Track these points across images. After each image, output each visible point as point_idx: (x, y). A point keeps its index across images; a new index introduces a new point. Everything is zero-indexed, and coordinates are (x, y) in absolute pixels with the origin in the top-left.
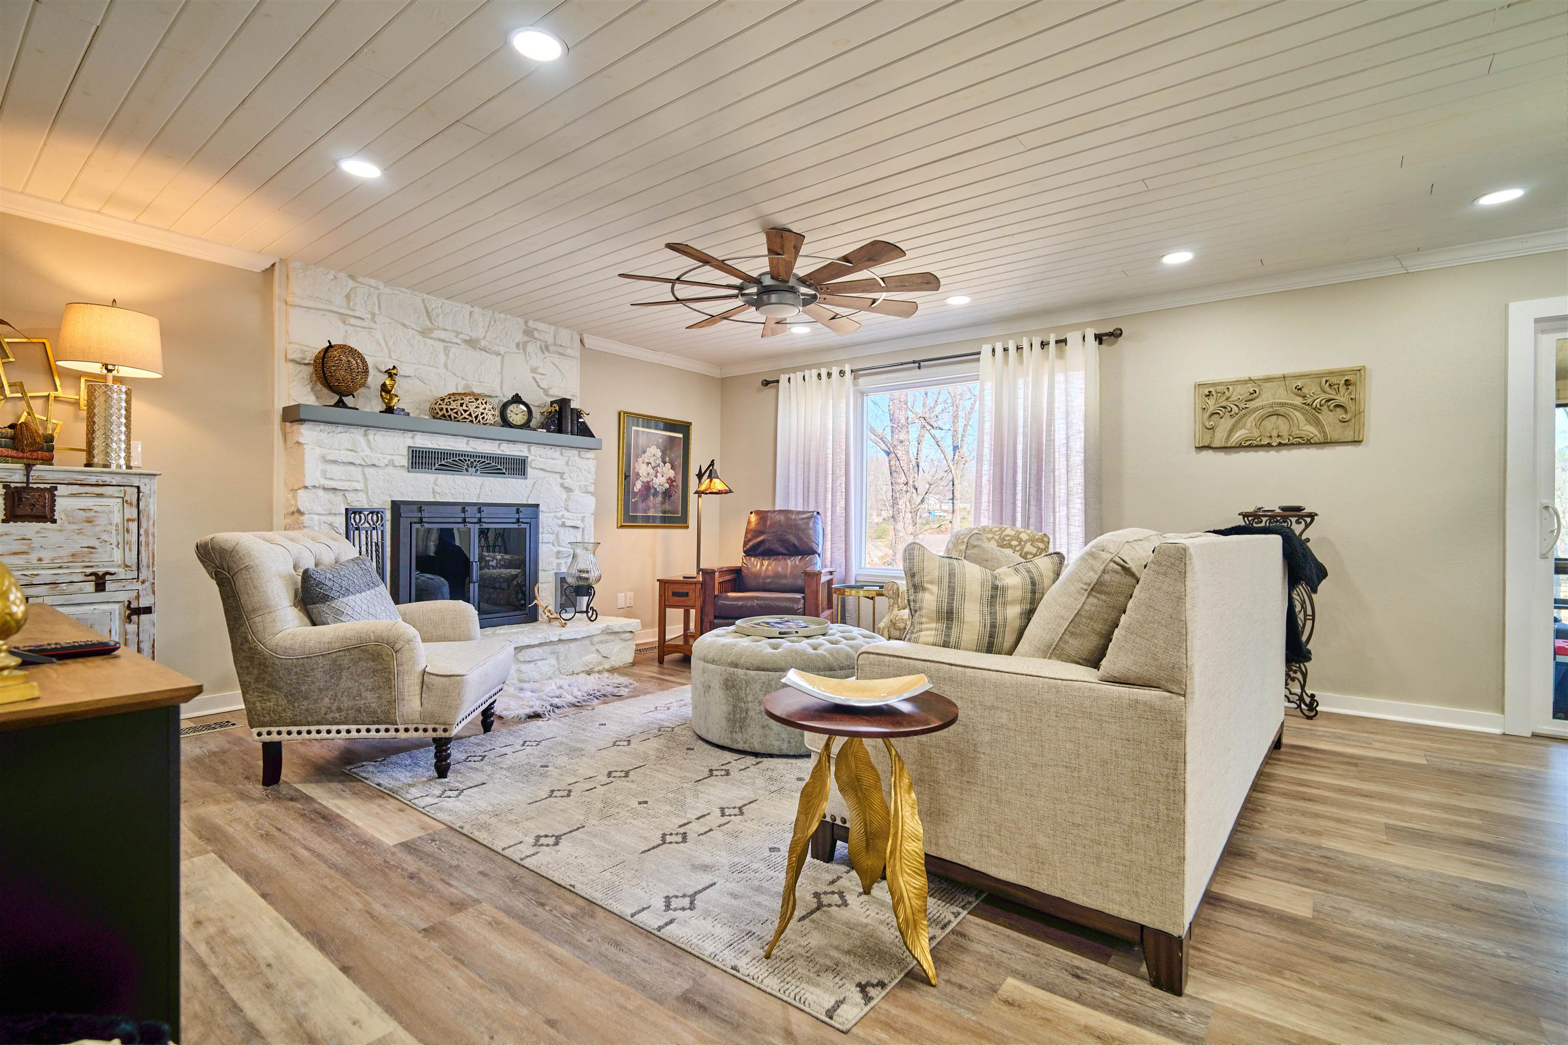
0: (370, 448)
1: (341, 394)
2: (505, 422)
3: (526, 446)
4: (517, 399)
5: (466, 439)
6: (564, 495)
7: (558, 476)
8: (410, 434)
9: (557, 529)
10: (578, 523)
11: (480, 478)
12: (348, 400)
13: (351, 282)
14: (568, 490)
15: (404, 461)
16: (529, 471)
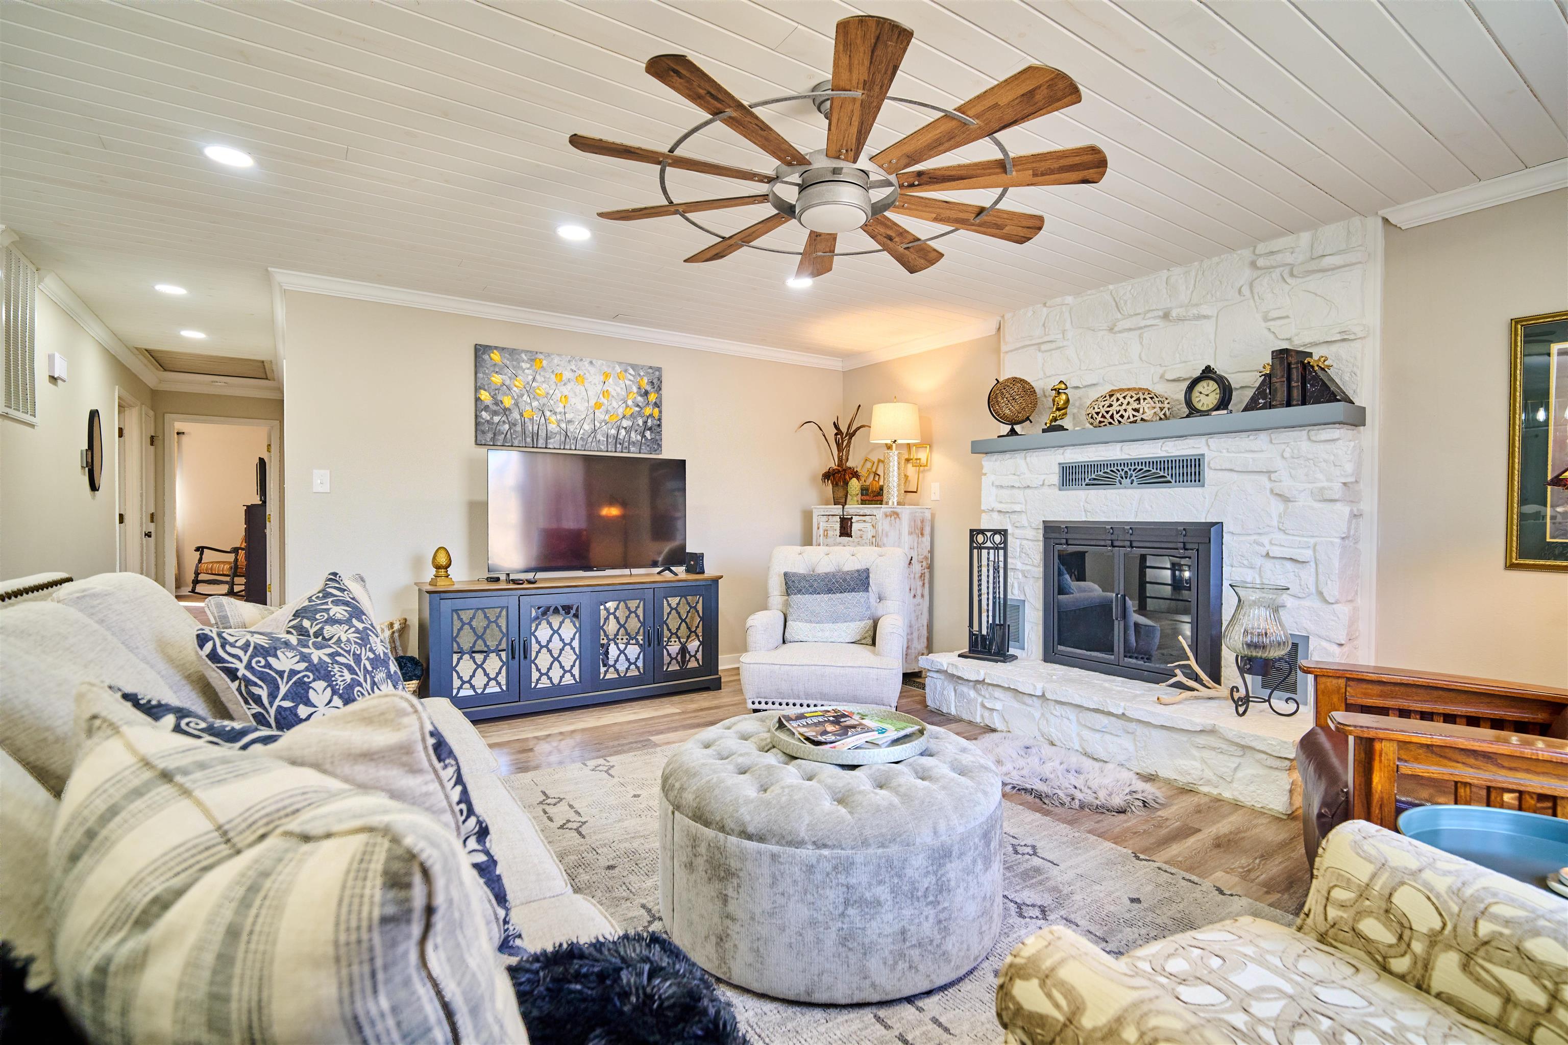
0: (1030, 471)
1: (1013, 422)
2: (1193, 411)
3: (1203, 439)
4: (1208, 373)
5: (1119, 445)
6: (1276, 507)
7: (1264, 479)
8: (1061, 450)
9: (1258, 561)
10: (1307, 554)
11: (1138, 491)
12: (1017, 428)
13: (1045, 309)
14: (1285, 499)
15: (1055, 479)
16: (1208, 475)
